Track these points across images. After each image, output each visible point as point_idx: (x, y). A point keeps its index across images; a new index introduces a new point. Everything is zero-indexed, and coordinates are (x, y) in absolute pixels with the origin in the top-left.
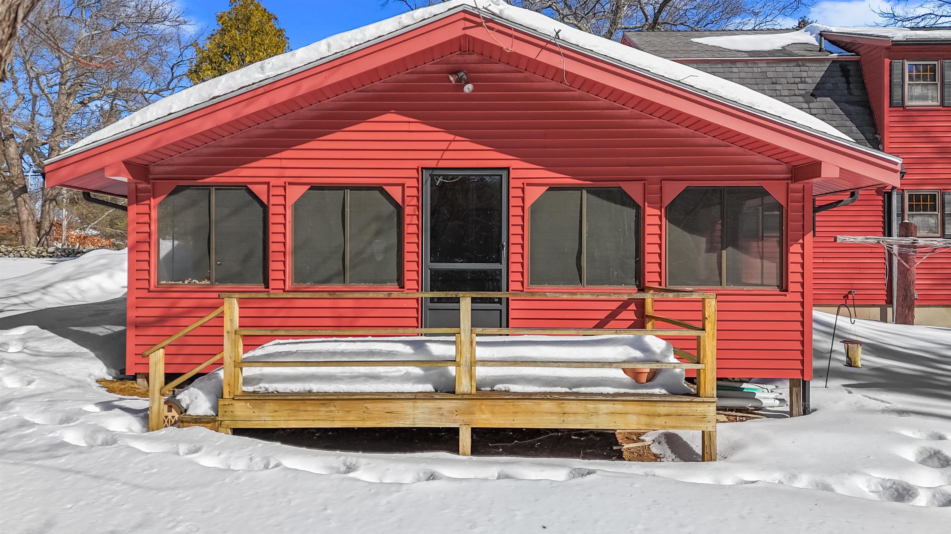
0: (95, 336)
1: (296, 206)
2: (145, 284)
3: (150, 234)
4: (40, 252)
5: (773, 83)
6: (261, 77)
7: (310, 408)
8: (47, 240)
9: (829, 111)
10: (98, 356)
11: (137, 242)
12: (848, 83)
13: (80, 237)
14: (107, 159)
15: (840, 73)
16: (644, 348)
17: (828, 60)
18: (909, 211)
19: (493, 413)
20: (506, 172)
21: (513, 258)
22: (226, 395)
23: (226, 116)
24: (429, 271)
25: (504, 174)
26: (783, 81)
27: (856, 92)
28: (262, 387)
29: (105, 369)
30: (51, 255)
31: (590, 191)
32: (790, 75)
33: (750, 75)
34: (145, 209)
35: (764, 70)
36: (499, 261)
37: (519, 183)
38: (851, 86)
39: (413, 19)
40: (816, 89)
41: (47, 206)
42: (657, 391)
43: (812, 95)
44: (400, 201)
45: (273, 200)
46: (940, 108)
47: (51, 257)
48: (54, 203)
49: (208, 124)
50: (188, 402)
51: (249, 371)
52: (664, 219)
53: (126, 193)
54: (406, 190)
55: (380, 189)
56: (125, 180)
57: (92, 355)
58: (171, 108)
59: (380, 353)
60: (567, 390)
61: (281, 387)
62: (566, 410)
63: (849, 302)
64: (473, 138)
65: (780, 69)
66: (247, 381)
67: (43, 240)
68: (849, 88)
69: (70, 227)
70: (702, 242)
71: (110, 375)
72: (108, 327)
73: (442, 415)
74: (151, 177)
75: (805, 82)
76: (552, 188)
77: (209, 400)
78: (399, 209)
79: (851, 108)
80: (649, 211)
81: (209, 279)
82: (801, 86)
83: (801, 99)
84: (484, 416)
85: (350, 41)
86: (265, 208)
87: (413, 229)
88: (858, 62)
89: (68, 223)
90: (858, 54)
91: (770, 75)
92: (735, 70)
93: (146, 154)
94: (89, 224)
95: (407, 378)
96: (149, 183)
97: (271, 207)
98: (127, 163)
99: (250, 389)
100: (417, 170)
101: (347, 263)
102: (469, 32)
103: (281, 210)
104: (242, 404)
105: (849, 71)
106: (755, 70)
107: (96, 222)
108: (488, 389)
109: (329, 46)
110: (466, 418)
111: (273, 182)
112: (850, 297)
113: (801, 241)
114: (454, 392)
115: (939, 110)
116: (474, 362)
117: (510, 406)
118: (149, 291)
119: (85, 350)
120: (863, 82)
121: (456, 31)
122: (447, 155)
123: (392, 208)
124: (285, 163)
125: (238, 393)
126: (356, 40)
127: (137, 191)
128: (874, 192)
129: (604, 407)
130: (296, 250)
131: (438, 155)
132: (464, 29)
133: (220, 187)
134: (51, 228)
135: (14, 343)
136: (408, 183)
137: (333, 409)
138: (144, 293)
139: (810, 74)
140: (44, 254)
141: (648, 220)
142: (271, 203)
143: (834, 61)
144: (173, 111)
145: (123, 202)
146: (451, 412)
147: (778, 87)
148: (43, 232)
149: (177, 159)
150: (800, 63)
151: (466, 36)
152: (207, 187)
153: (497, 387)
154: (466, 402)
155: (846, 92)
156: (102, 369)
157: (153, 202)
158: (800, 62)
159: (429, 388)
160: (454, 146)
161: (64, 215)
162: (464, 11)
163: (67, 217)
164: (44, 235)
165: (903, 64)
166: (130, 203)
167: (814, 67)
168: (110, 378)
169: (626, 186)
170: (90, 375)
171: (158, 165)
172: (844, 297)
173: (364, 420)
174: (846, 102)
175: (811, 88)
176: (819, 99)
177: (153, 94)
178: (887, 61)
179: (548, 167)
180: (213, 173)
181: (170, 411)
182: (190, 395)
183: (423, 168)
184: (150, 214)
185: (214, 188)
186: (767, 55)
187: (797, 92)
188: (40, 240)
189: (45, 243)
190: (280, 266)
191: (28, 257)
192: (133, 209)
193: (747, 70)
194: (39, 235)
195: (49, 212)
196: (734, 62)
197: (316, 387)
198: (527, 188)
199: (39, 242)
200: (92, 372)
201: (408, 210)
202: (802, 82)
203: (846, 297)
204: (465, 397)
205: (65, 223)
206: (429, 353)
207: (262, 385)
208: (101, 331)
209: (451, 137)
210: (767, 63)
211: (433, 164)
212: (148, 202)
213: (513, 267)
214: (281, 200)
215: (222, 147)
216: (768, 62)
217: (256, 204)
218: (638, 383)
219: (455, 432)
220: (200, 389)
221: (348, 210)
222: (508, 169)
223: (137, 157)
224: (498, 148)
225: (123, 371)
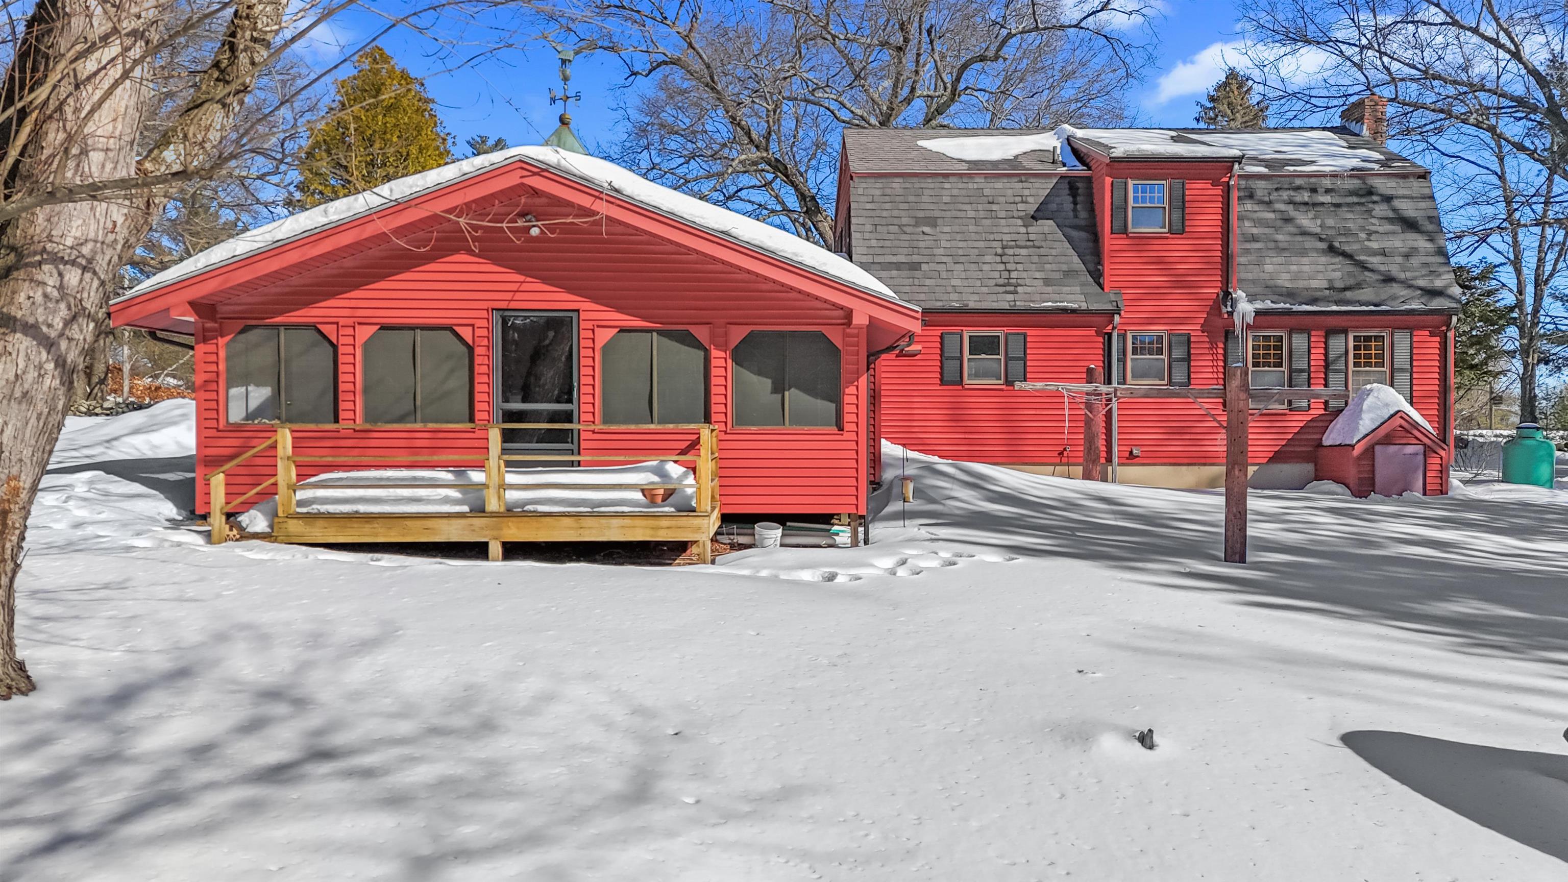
0: (166, 481)
1: (367, 345)
2: (213, 424)
3: (217, 373)
4: (91, 408)
5: (989, 203)
6: (324, 220)
7: (355, 525)
8: (102, 391)
9: (1050, 237)
10: (167, 498)
11: (205, 381)
12: (1075, 203)
13: (150, 388)
14: (171, 299)
15: (1067, 192)
16: (663, 475)
17: (1055, 175)
18: (1133, 354)
19: (518, 528)
20: (576, 313)
21: (583, 399)
22: (280, 514)
23: (293, 257)
24: (501, 412)
25: (574, 315)
26: (1002, 199)
27: (1083, 214)
28: (315, 508)
29: (175, 510)
30: (108, 412)
31: (660, 333)
32: (1010, 192)
33: (964, 192)
34: (212, 348)
35: (981, 186)
36: (570, 401)
37: (589, 325)
38: (1078, 206)
39: (474, 166)
40: (1038, 210)
41: (102, 342)
42: (666, 509)
43: (1033, 217)
44: (471, 343)
45: (342, 340)
46: (1168, 235)
47: (108, 415)
48: (111, 337)
49: (274, 265)
50: (247, 522)
51: (301, 495)
52: (729, 361)
53: (193, 332)
54: (476, 330)
55: (450, 329)
56: (192, 320)
57: (162, 496)
58: (235, 250)
59: (423, 479)
60: (589, 510)
61: (332, 508)
62: (583, 525)
63: (1064, 460)
64: (545, 280)
65: (999, 185)
66: (300, 503)
67: (95, 391)
68: (1075, 210)
69: (135, 373)
70: (768, 383)
71: (180, 515)
72: (179, 473)
73: (473, 530)
74: (218, 316)
75: (1026, 202)
76: (623, 330)
77: (267, 520)
78: (471, 349)
79: (1075, 234)
80: (715, 353)
81: (279, 419)
82: (1021, 206)
83: (1020, 222)
84: (511, 532)
85: (411, 187)
86: (335, 347)
87: (484, 369)
88: (1089, 179)
89: (131, 369)
90: (1089, 169)
91: (987, 192)
92: (947, 186)
93: (212, 294)
94: (164, 369)
95: (446, 500)
96: (216, 322)
97: (340, 347)
98: (192, 304)
99: (304, 510)
100: (488, 310)
101: (418, 403)
102: (525, 181)
103: (350, 349)
104: (295, 521)
105: (1078, 189)
106: (970, 186)
107: (174, 366)
108: (520, 510)
109: (391, 190)
110: (495, 533)
111: (342, 322)
112: (1065, 454)
113: (856, 383)
114: (484, 512)
115: (1167, 238)
116: (503, 486)
117: (534, 522)
118: (219, 431)
119: (154, 492)
120: (1092, 203)
121: (512, 180)
122: (518, 296)
123: (464, 349)
124: (353, 303)
125: (291, 512)
126: (417, 186)
127: (204, 330)
128: (1093, 333)
129: (616, 522)
130: (366, 390)
131: (508, 296)
132: (522, 177)
133: (288, 327)
134: (106, 374)
135: (80, 485)
136: (479, 323)
137: (376, 525)
138: (213, 433)
139: (1033, 192)
140: (98, 410)
141: (714, 362)
142: (340, 343)
143: (1062, 177)
144: (237, 253)
145: (190, 340)
146: (482, 528)
147: (994, 207)
148: (95, 380)
149: (245, 298)
150: (1023, 179)
151: (523, 184)
152: (276, 326)
153: (527, 508)
154: (494, 519)
155: (1071, 214)
156: (171, 510)
157: (221, 341)
158: (1025, 177)
159: (465, 509)
160: (525, 287)
161: (125, 356)
162: (521, 161)
163: (130, 357)
164: (97, 383)
165: (1126, 184)
166: (197, 343)
167: (1038, 183)
168: (180, 518)
169: (693, 330)
170: (159, 514)
171: (227, 304)
172: (1059, 454)
173: (403, 535)
174: (1070, 227)
175: (1032, 208)
176: (1040, 222)
177: (255, 179)
178: (1108, 180)
179: (619, 309)
180: (282, 313)
181: (231, 530)
182: (250, 517)
183: (493, 309)
184: (217, 354)
185: (282, 328)
186: (990, 167)
187: (1016, 214)
188: (91, 391)
189: (99, 394)
190: (350, 405)
191: (75, 415)
192: (201, 348)
193: (961, 185)
194: (89, 385)
195: (104, 350)
196: (946, 176)
197: (362, 508)
198: (596, 330)
199: (90, 394)
200: (161, 511)
201: (478, 351)
202: (1022, 202)
203: (1061, 454)
204: (494, 515)
205: (127, 368)
206: (469, 479)
207: (314, 506)
208: (171, 476)
209: (521, 278)
210: (985, 178)
211: (503, 305)
212: (215, 341)
213: (583, 408)
214: (350, 340)
215: (291, 286)
216: (986, 176)
217: (326, 344)
218: (653, 502)
219: (486, 545)
220: (259, 511)
221: (418, 350)
222: (578, 311)
223: (203, 298)
224: (570, 290)
225: (193, 512)
